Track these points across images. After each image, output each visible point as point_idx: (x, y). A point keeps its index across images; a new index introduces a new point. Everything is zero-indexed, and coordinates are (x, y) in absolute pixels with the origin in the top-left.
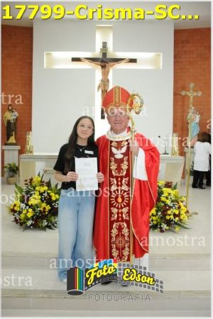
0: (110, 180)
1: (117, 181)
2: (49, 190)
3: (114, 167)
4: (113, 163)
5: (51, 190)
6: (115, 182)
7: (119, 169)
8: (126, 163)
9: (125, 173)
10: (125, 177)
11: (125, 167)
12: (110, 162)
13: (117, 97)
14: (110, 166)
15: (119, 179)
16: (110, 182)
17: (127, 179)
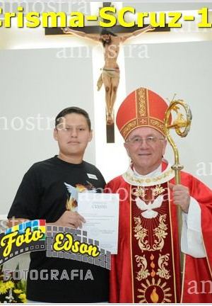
0: (134, 259)
1: (149, 262)
2: (16, 287)
3: (141, 234)
4: (139, 227)
5: (21, 288)
6: (145, 262)
7: (151, 238)
8: (162, 226)
9: (162, 244)
10: (164, 252)
11: (161, 233)
12: (134, 225)
13: (142, 108)
14: (134, 233)
15: (152, 257)
16: (135, 263)
17: (167, 256)
